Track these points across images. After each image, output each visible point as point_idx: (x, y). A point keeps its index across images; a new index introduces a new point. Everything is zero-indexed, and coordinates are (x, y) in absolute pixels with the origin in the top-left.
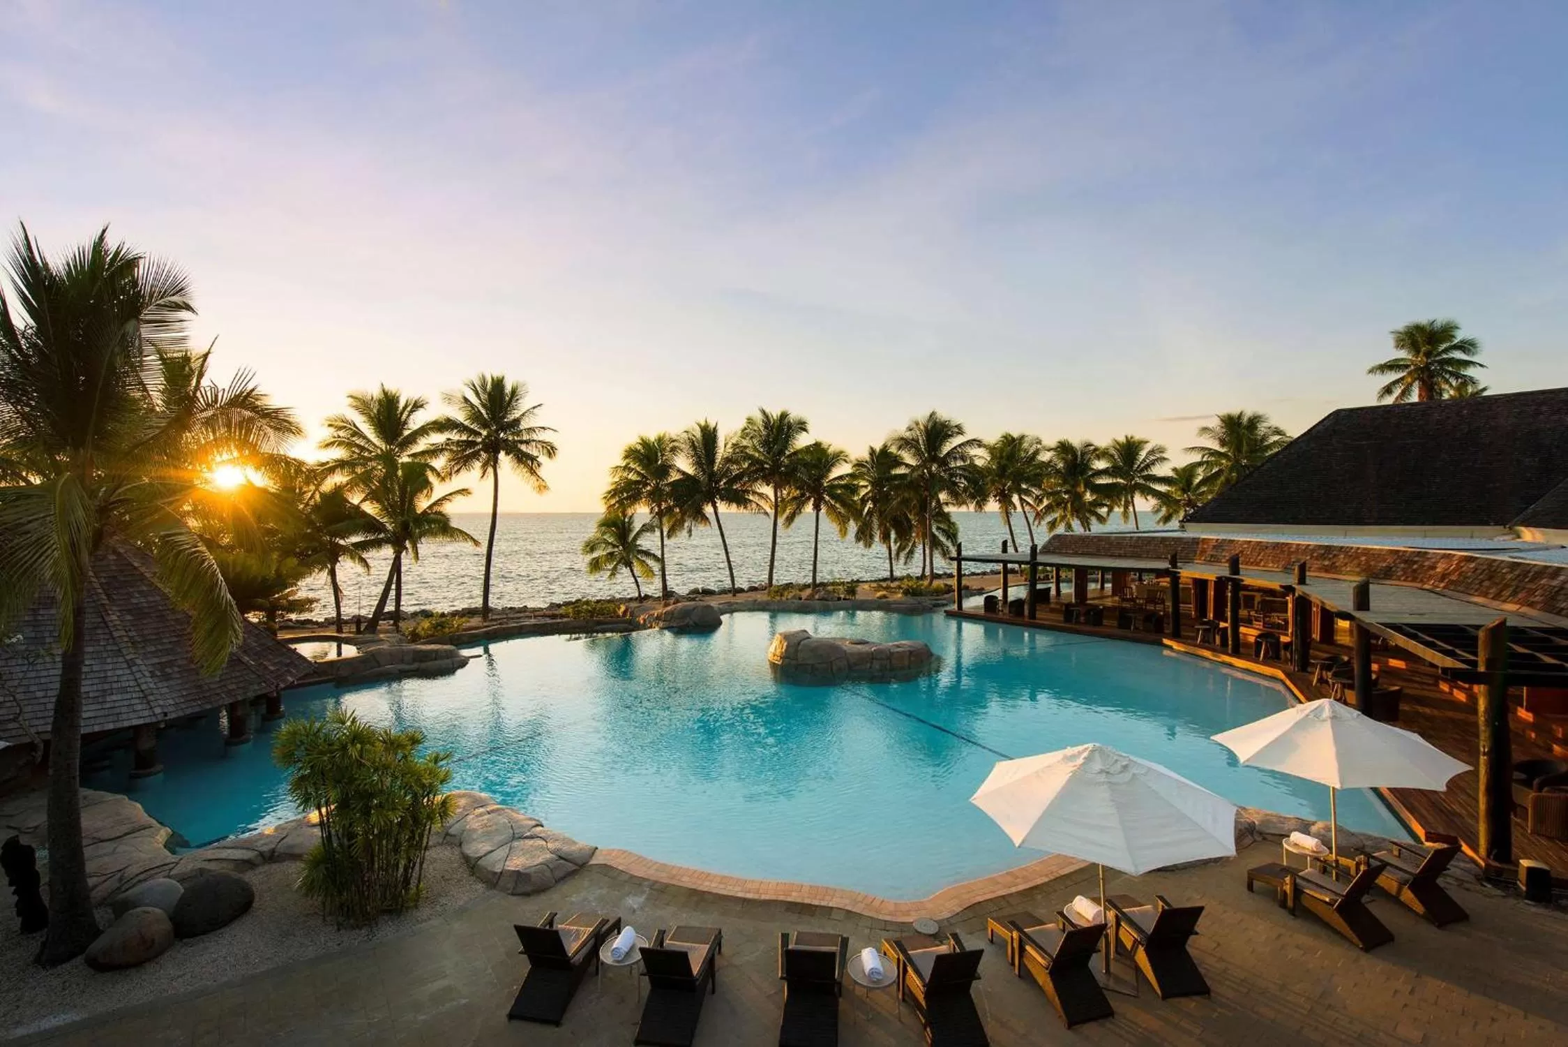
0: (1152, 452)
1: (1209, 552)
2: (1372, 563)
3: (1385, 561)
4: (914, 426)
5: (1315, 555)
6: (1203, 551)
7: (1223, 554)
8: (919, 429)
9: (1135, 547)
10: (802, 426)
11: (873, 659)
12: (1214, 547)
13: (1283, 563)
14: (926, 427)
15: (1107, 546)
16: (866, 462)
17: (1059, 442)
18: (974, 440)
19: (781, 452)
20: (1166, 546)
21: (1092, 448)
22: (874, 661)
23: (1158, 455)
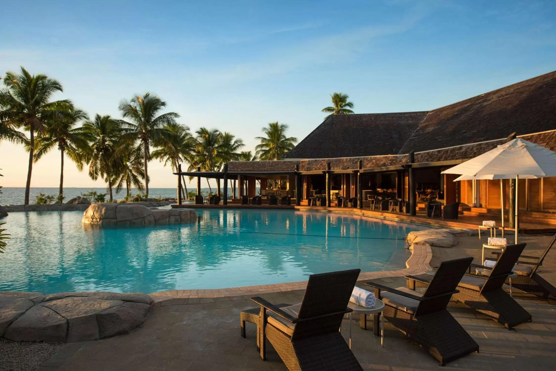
0: (236, 142)
1: (306, 166)
2: (378, 162)
3: (382, 161)
4: (136, 99)
5: (354, 162)
6: (303, 166)
7: (313, 166)
8: (139, 102)
9: (272, 166)
10: (56, 86)
11: (170, 215)
12: (308, 164)
13: (341, 167)
14: (143, 102)
15: (258, 166)
16: (93, 124)
17: (201, 129)
18: (173, 113)
19: (37, 103)
20: (286, 165)
21: (218, 133)
22: (171, 217)
23: (240, 143)
